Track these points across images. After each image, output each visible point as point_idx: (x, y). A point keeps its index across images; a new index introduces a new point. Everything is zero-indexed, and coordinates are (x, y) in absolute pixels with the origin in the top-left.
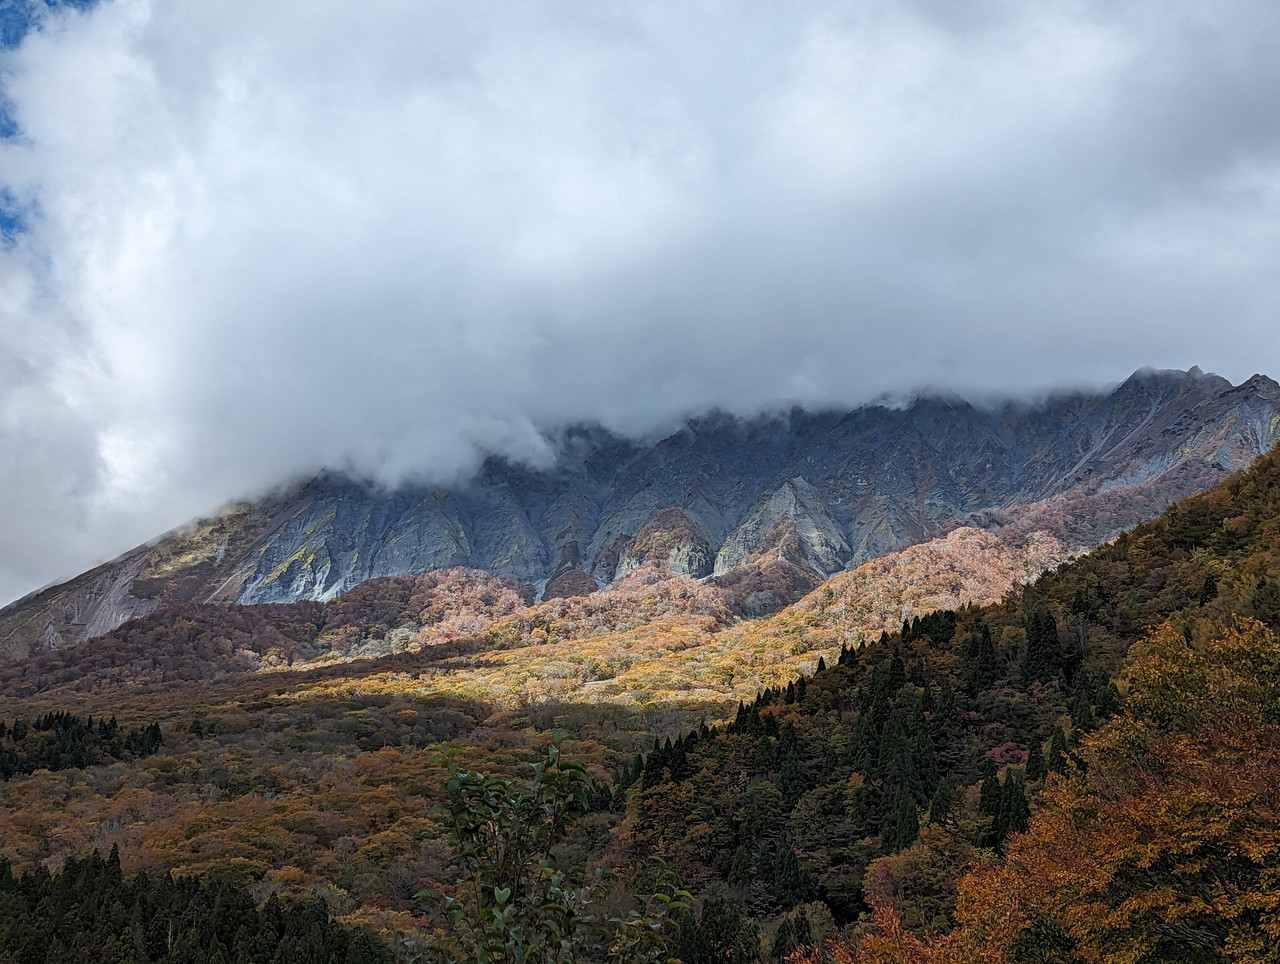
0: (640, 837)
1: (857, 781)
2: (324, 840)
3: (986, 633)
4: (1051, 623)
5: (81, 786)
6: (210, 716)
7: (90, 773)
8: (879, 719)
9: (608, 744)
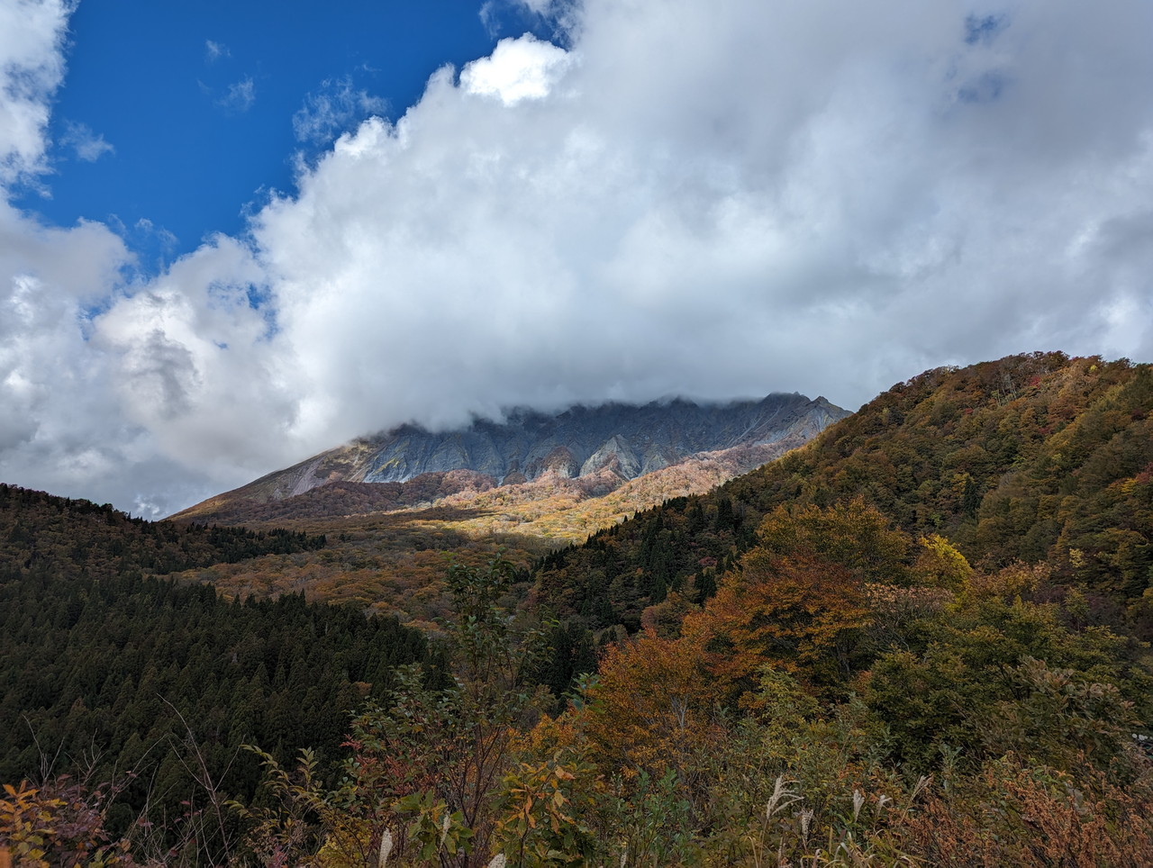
0: (541, 593)
1: (640, 572)
2: (398, 590)
3: (700, 508)
4: (729, 503)
5: (288, 562)
6: (349, 532)
7: (293, 556)
8: (651, 544)
9: (529, 551)
